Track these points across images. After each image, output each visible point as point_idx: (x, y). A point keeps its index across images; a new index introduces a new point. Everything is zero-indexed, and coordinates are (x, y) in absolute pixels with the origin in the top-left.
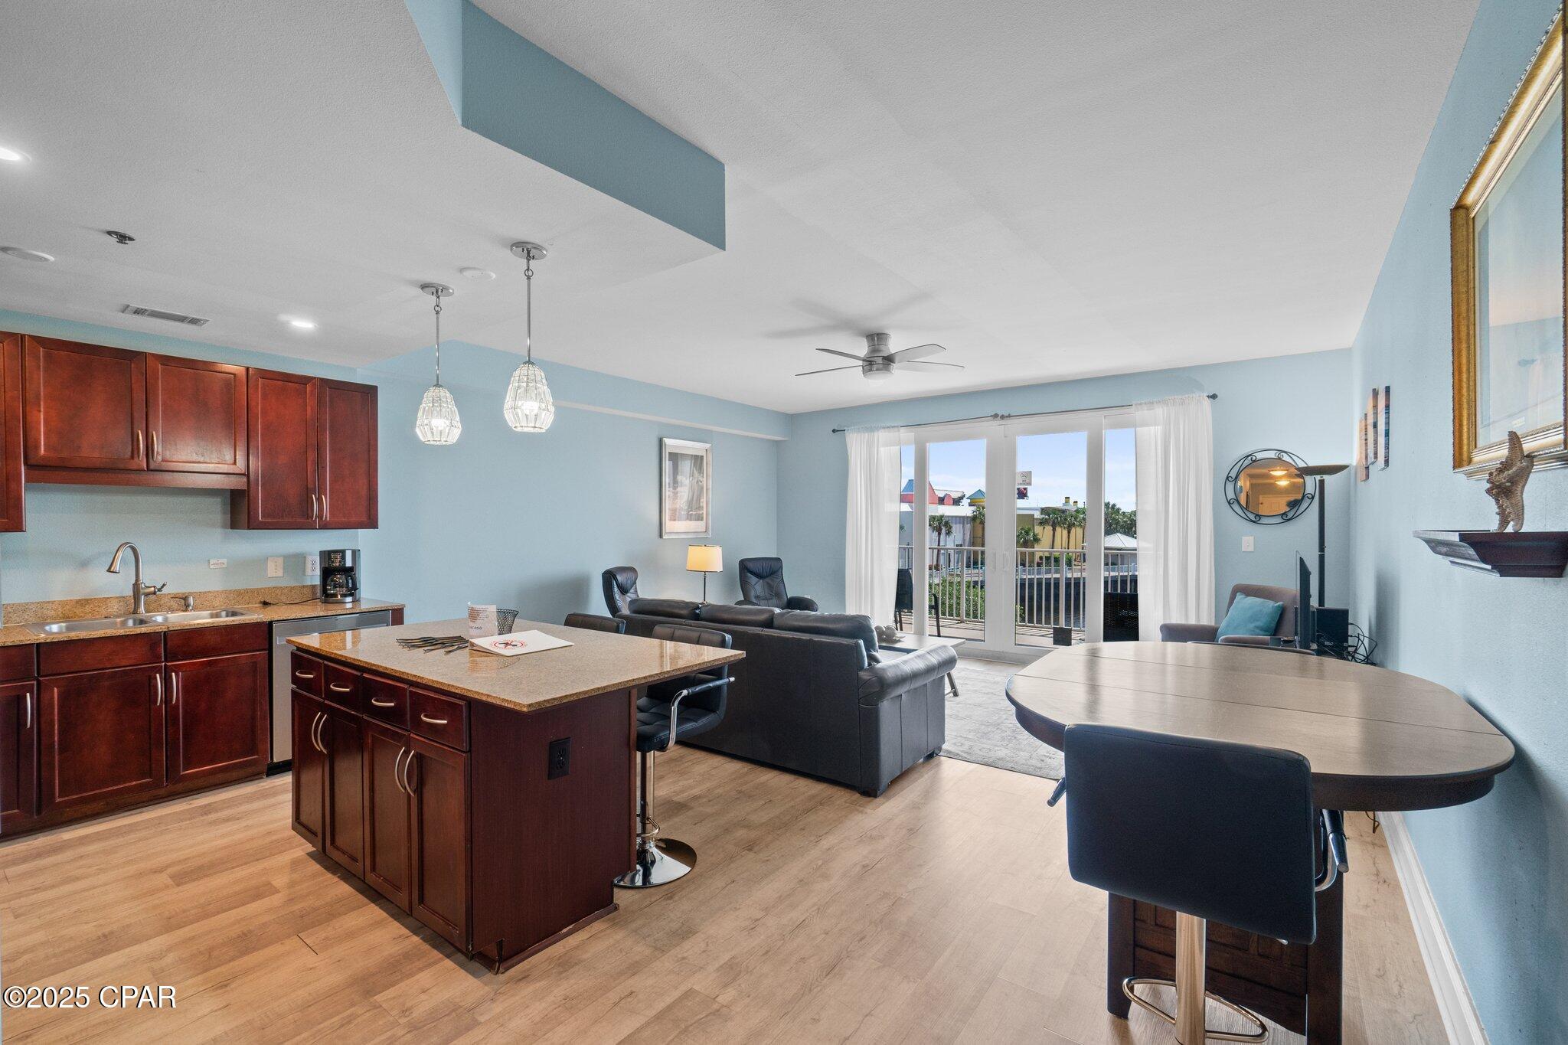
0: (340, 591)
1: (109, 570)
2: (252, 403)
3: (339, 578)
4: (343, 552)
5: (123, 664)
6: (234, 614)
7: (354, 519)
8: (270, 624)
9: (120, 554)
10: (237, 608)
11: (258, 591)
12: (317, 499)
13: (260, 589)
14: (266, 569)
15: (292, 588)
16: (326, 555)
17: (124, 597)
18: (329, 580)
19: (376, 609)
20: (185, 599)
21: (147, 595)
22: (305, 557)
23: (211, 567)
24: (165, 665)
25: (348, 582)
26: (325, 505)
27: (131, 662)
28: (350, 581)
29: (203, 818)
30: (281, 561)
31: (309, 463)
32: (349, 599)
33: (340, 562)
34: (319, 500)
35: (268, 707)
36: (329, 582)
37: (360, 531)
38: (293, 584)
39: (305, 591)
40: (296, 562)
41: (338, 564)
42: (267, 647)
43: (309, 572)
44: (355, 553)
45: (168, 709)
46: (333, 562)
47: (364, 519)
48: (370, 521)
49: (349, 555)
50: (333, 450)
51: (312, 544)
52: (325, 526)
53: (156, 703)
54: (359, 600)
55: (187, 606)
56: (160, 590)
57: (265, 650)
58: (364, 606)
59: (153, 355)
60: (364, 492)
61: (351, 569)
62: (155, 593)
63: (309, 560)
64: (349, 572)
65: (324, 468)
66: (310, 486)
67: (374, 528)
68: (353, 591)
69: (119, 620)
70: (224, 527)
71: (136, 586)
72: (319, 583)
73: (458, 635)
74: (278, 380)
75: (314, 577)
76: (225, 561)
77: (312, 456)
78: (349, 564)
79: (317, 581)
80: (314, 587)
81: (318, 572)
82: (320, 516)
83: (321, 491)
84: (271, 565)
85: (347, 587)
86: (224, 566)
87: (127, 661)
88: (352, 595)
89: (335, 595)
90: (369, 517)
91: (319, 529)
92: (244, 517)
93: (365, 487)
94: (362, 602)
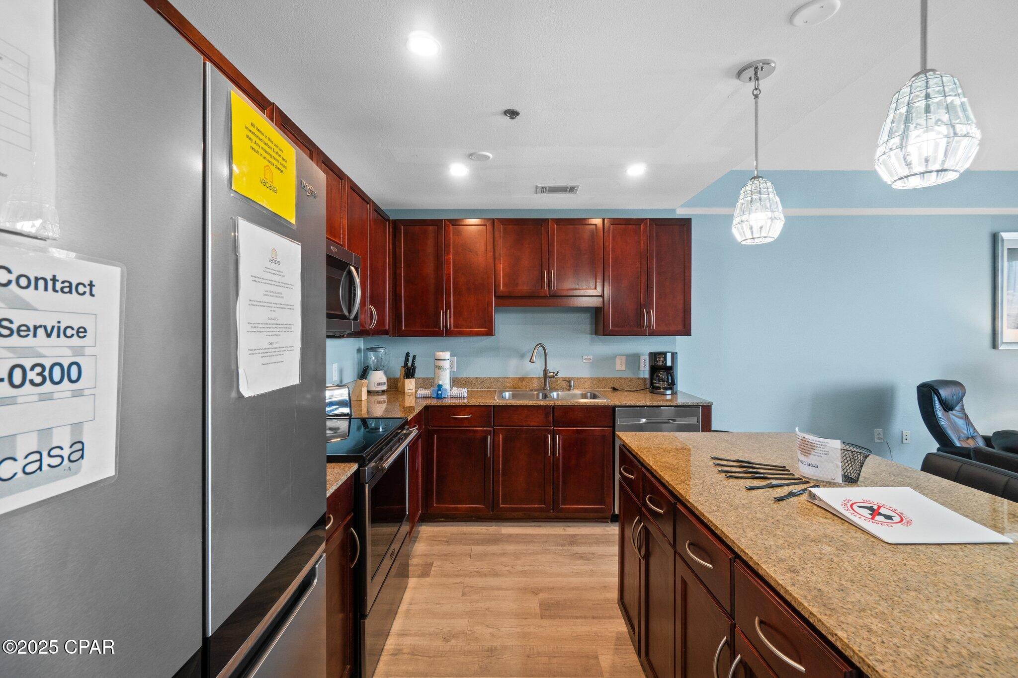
0: (662, 385)
1: (530, 361)
2: (607, 244)
3: (662, 375)
4: (664, 354)
5: (532, 424)
6: (594, 396)
7: (673, 328)
8: (614, 407)
9: (536, 351)
10: (597, 391)
11: (610, 380)
12: (647, 313)
13: (612, 378)
14: (615, 364)
15: (631, 379)
16: (654, 356)
17: (540, 378)
18: (655, 375)
19: (689, 404)
20: (569, 382)
21: (550, 377)
22: (639, 357)
23: (584, 361)
24: (553, 429)
25: (668, 378)
26: (652, 317)
27: (536, 424)
28: (670, 377)
29: (569, 548)
30: (624, 358)
31: (642, 285)
32: (669, 392)
33: (663, 362)
34: (649, 313)
35: (612, 472)
36: (655, 377)
37: (678, 338)
38: (631, 376)
39: (640, 382)
40: (633, 360)
41: (661, 364)
42: (611, 425)
43: (642, 368)
44: (674, 355)
45: (555, 460)
46: (657, 362)
47: (680, 327)
48: (686, 330)
49: (669, 356)
50: (658, 274)
51: (645, 346)
52: (652, 334)
53: (548, 455)
54: (676, 393)
55: (570, 387)
56: (556, 375)
57: (611, 427)
58: (681, 400)
59: (553, 219)
60: (680, 307)
61: (671, 368)
62: (554, 377)
63: (642, 358)
64: (670, 370)
65: (652, 288)
66: (642, 303)
67: (688, 335)
68: (672, 385)
69: (535, 392)
70: (592, 334)
71: (545, 371)
72: (648, 377)
73: (778, 463)
74: (622, 225)
75: (645, 372)
76: (591, 357)
77: (644, 279)
78: (669, 364)
79: (647, 376)
80: (645, 379)
81: (647, 368)
82: (649, 326)
83: (650, 306)
84: (618, 361)
85: (668, 382)
86: (591, 361)
87: (534, 422)
88: (671, 389)
89: (659, 388)
90: (684, 326)
91: (648, 335)
92: (601, 327)
93: (682, 301)
94: (679, 395)
